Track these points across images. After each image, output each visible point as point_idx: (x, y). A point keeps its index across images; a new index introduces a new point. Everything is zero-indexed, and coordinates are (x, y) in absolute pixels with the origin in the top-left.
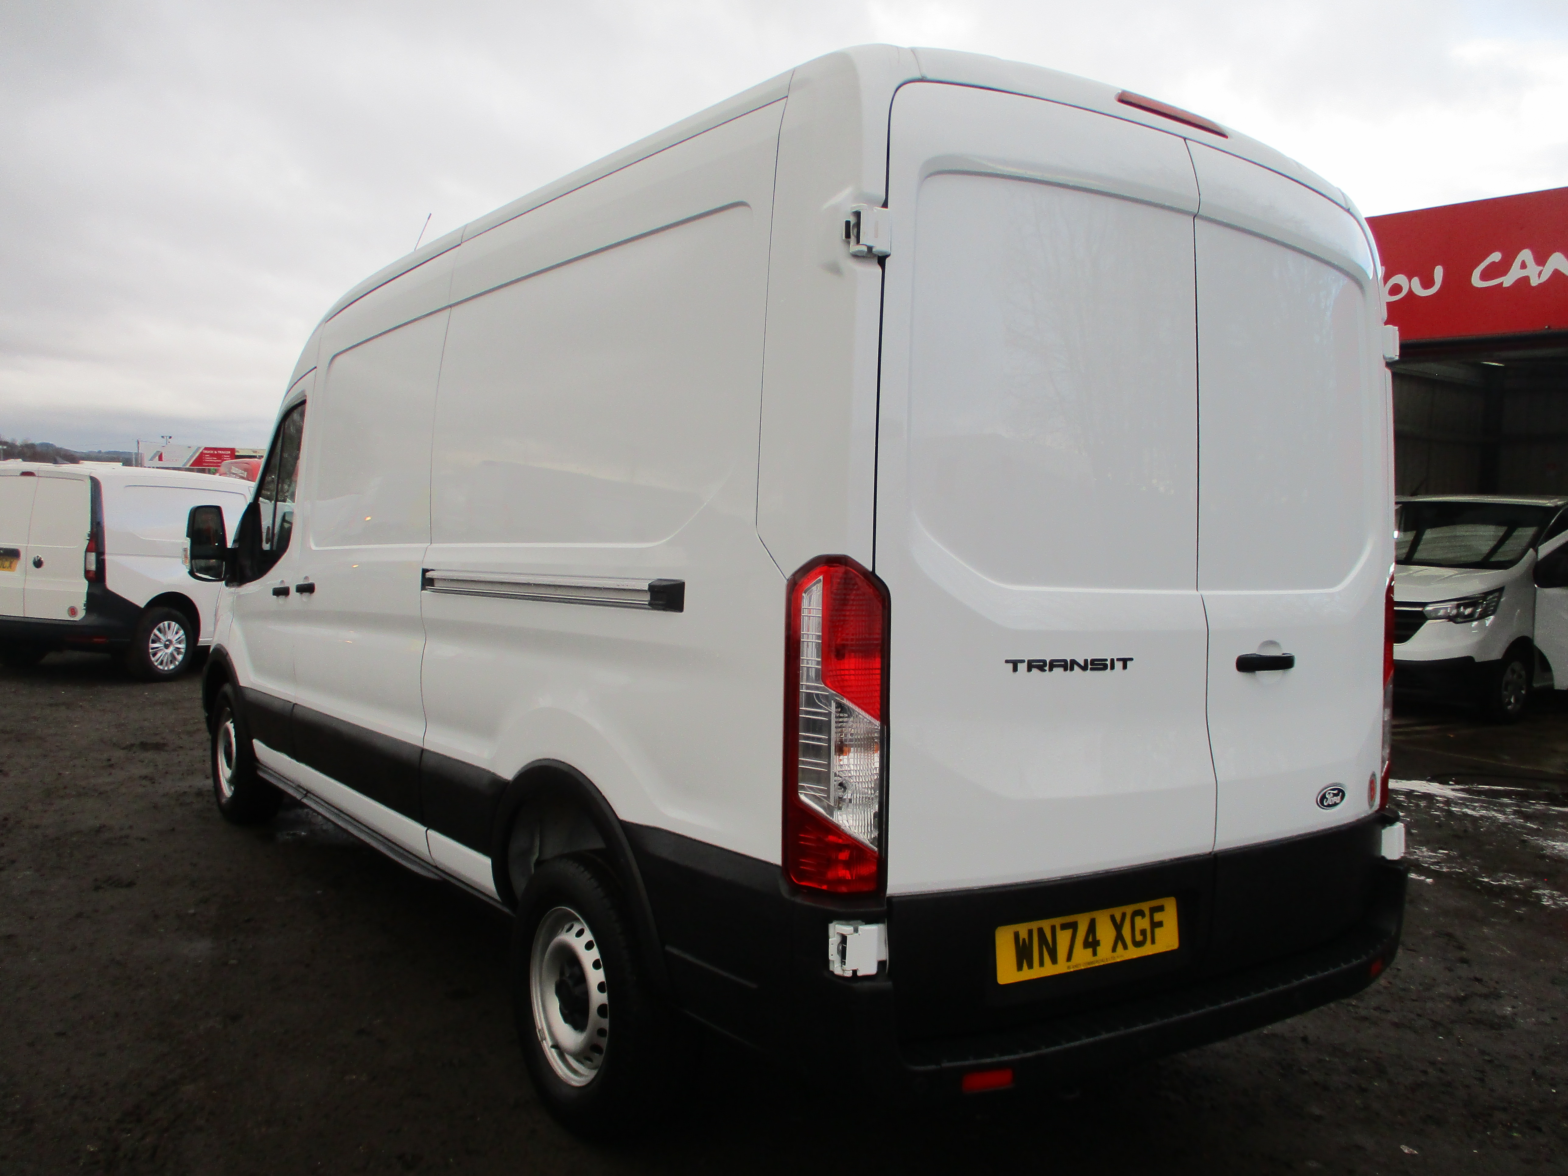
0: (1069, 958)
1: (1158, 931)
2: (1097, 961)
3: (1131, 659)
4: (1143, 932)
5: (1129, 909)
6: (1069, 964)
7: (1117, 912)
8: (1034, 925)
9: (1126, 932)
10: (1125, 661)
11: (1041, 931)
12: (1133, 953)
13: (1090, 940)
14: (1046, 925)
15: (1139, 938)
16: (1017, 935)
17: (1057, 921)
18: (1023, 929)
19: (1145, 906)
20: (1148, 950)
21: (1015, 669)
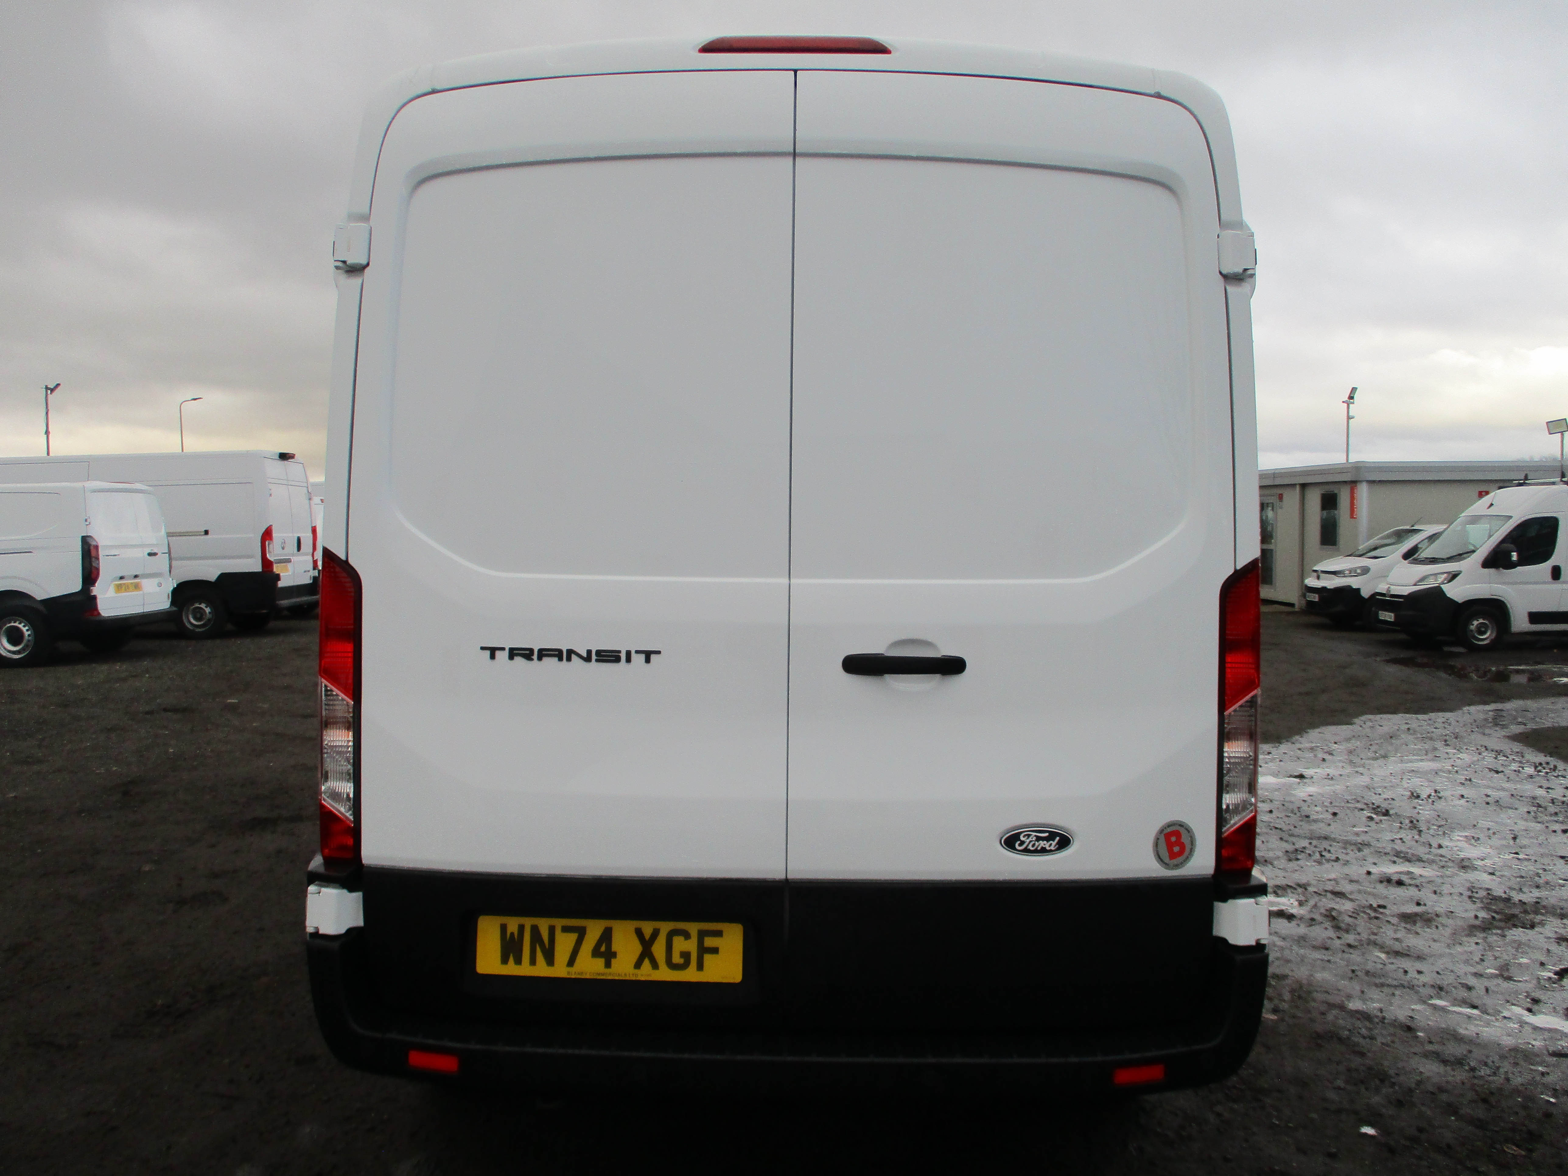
0: (571, 962)
1: (708, 958)
2: (610, 974)
3: (659, 652)
4: (686, 955)
5: (665, 927)
6: (570, 969)
7: (648, 928)
8: (528, 922)
9: (659, 949)
10: (648, 656)
11: (535, 930)
12: (664, 974)
13: (603, 949)
14: (544, 925)
15: (677, 959)
16: (503, 928)
17: (559, 923)
18: (512, 924)
19: (693, 928)
20: (690, 975)
21: (493, 657)
